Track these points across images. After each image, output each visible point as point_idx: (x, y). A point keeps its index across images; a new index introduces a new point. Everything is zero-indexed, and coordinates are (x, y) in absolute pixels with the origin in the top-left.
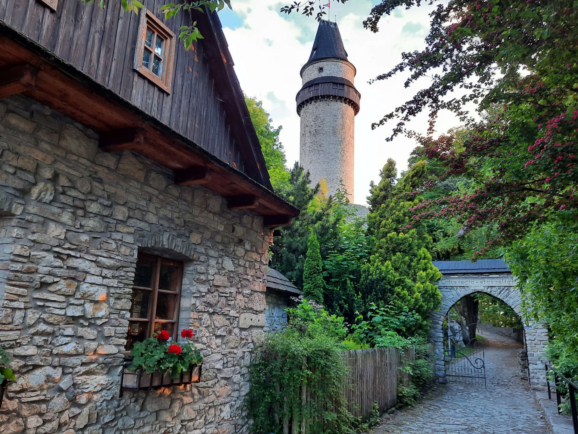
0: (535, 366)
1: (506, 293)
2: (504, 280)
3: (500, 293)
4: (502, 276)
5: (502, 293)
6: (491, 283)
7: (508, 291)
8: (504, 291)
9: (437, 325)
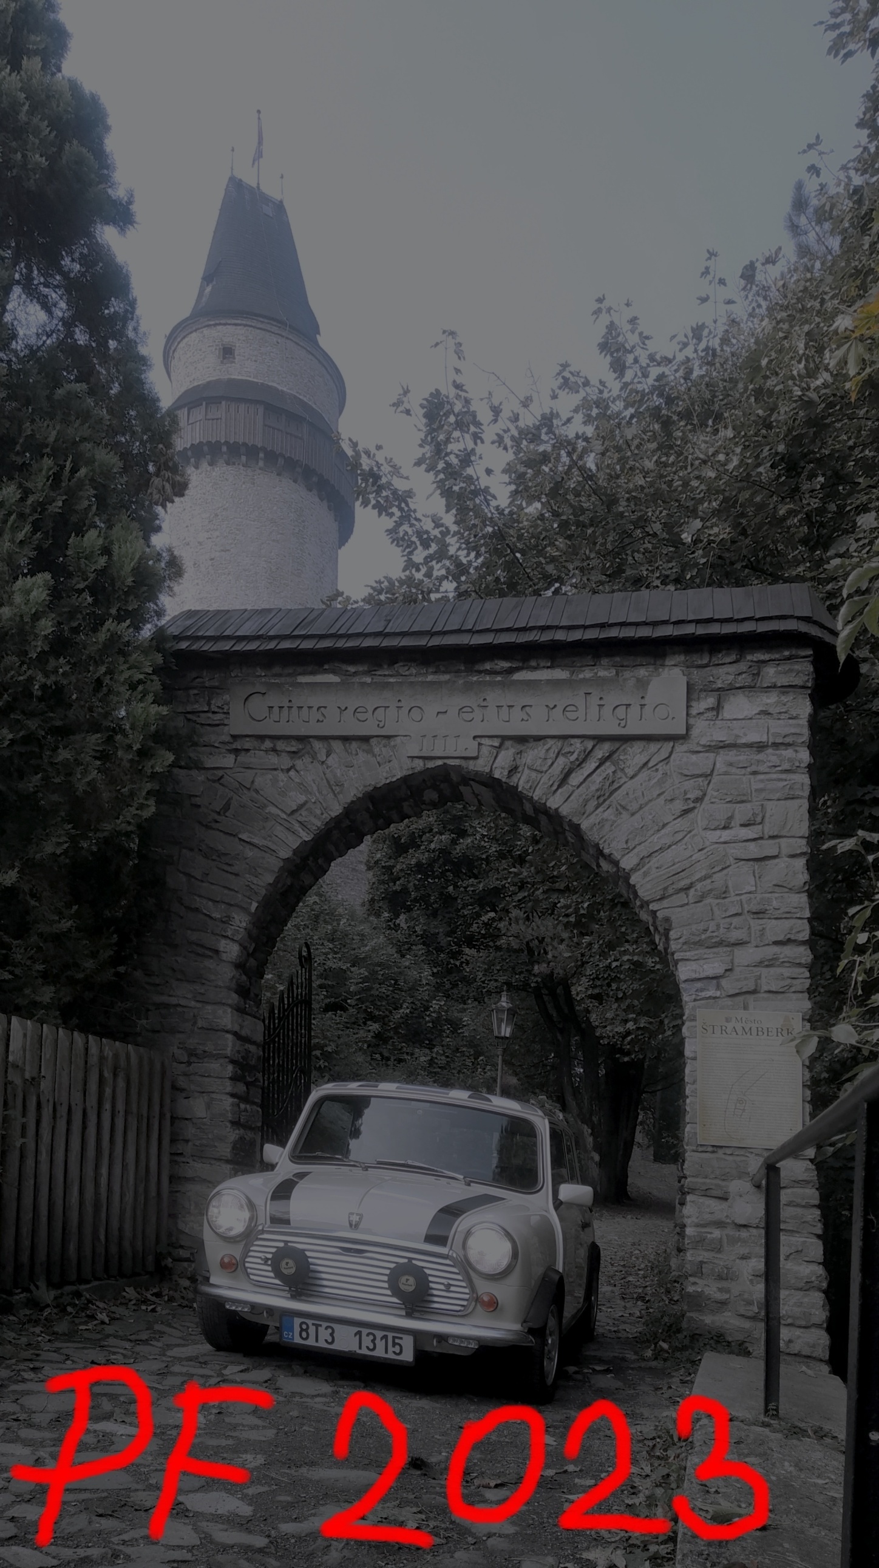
0: (713, 1204)
1: (597, 778)
2: (594, 701)
3: (564, 781)
4: (587, 674)
5: (575, 779)
6: (517, 714)
7: (608, 768)
8: (591, 765)
9: (209, 963)
